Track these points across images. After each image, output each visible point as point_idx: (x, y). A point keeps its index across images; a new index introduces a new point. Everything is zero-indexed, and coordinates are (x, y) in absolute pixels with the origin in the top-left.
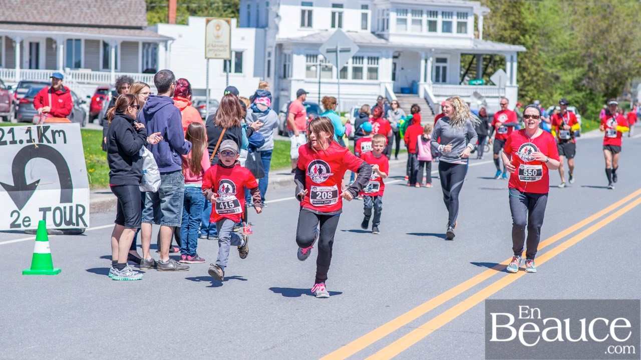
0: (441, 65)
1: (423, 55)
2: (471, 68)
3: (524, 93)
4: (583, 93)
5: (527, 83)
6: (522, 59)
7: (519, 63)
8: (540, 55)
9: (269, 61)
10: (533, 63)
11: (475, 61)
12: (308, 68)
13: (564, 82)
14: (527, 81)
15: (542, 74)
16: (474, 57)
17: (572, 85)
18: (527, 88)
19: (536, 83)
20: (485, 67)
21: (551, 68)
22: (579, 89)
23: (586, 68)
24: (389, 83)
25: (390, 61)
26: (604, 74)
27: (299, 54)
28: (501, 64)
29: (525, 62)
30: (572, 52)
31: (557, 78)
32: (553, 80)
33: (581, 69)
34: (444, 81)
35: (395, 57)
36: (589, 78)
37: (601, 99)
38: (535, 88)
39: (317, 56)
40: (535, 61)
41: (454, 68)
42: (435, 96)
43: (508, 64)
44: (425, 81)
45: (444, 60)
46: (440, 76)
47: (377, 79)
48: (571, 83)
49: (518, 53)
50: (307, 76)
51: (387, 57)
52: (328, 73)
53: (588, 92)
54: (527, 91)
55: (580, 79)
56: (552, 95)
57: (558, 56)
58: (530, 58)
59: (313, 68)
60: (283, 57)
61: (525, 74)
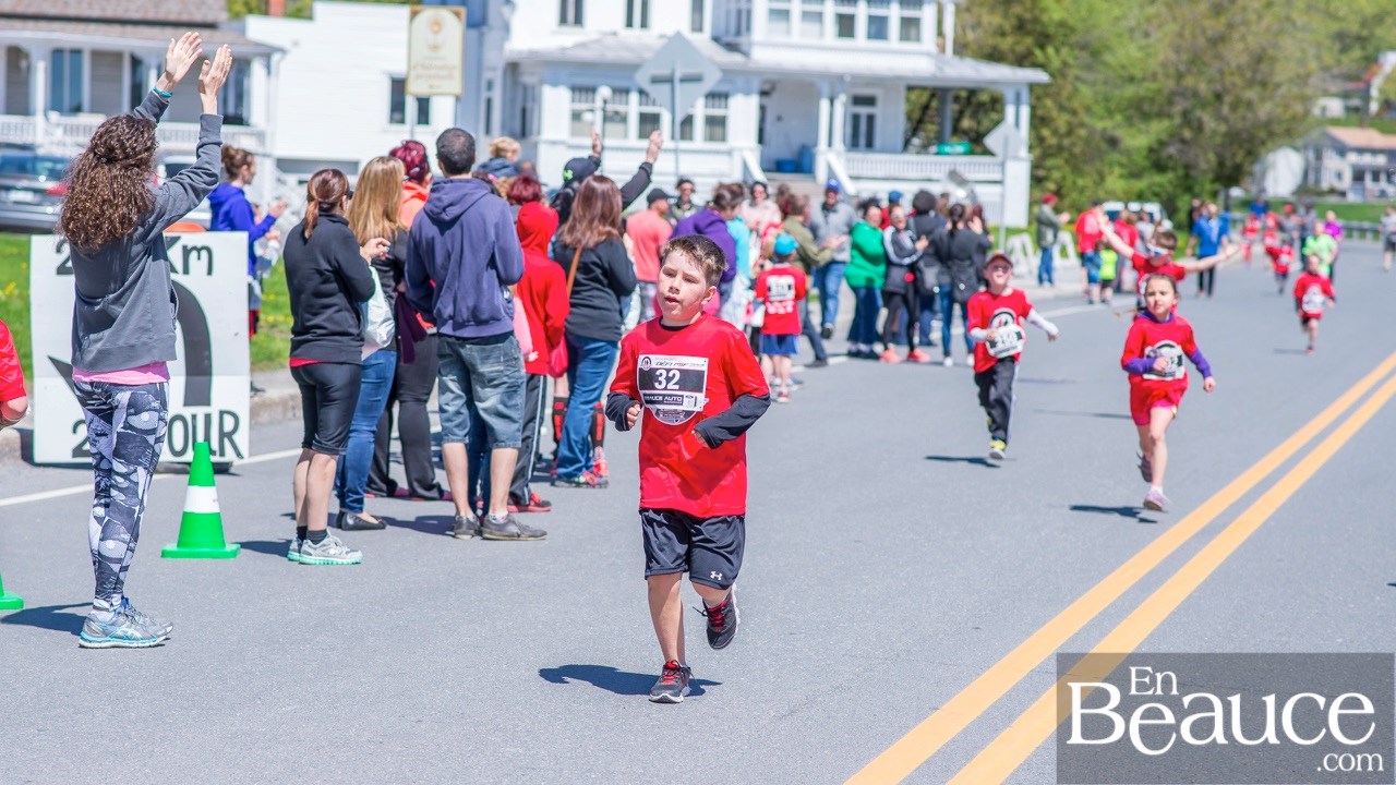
0: (863, 111)
1: (826, 89)
2: (927, 119)
3: (1041, 173)
4: (1170, 175)
5: (1051, 151)
6: (1038, 98)
7: (1033, 108)
8: (1076, 90)
9: (489, 102)
10: (1062, 108)
11: (934, 104)
12: (576, 116)
13: (1128, 153)
14: (1050, 147)
15: (1083, 132)
16: (933, 95)
17: (1147, 157)
18: (1050, 162)
19: (1070, 150)
20: (956, 115)
21: (1102, 118)
22: (1160, 167)
23: (1178, 120)
24: (751, 150)
25: (753, 102)
26: (1214, 133)
27: (555, 84)
28: (993, 110)
29: (1044, 107)
30: (1147, 85)
31: (1113, 142)
32: (1104, 146)
33: (1166, 123)
34: (870, 145)
35: (764, 93)
36: (1183, 141)
37: (1208, 187)
38: (1067, 161)
39: (593, 90)
40: (1065, 103)
41: (892, 118)
42: (855, 178)
43: (1010, 111)
44: (830, 145)
45: (869, 101)
46: (862, 136)
47: (723, 139)
48: (1144, 153)
49: (1032, 87)
50: (574, 133)
51: (747, 93)
52: (618, 127)
53: (1181, 172)
54: (1049, 170)
55: (1162, 144)
56: (1102, 177)
57: (1117, 93)
58: (1056, 97)
59: (587, 117)
60: (520, 93)
61: (1046, 132)
